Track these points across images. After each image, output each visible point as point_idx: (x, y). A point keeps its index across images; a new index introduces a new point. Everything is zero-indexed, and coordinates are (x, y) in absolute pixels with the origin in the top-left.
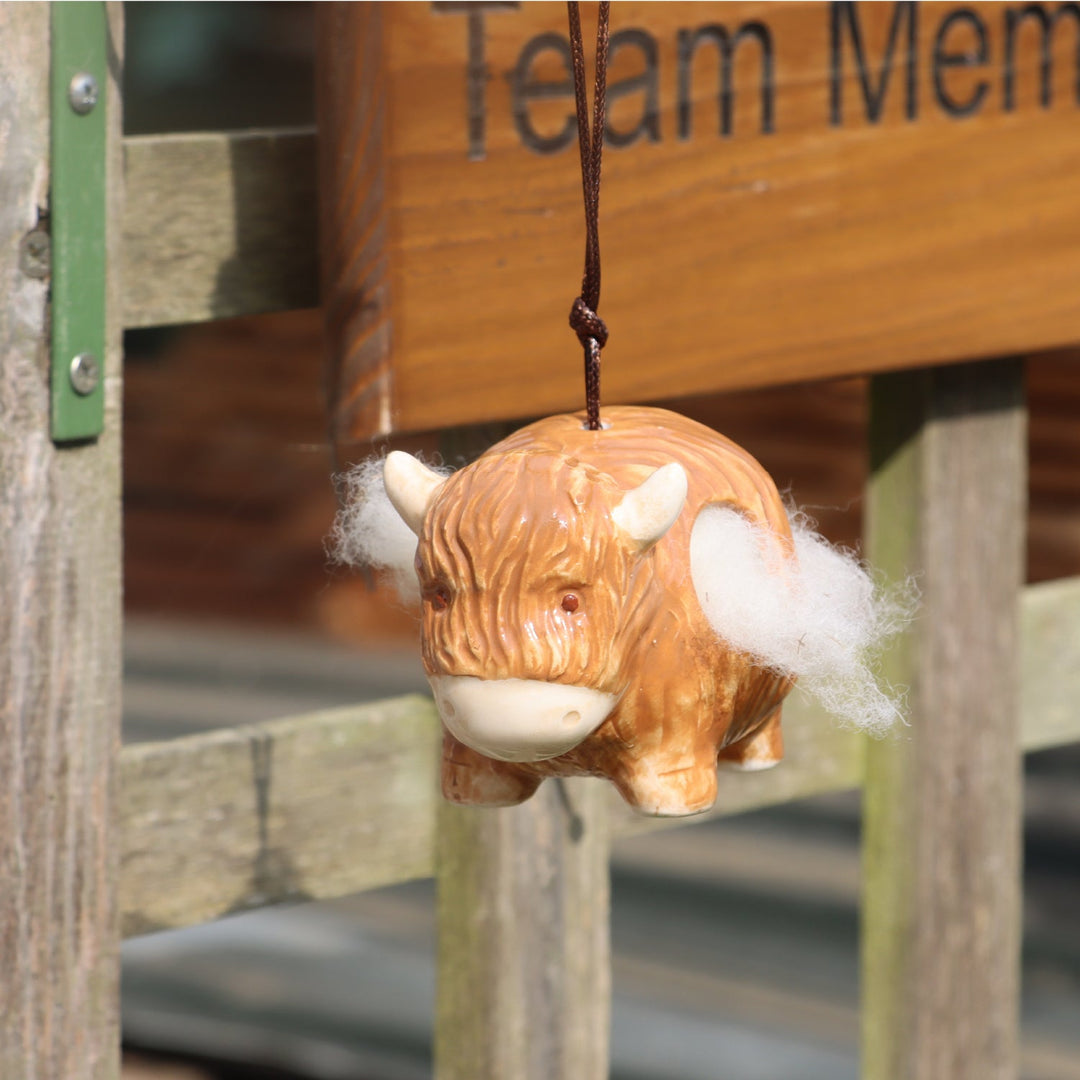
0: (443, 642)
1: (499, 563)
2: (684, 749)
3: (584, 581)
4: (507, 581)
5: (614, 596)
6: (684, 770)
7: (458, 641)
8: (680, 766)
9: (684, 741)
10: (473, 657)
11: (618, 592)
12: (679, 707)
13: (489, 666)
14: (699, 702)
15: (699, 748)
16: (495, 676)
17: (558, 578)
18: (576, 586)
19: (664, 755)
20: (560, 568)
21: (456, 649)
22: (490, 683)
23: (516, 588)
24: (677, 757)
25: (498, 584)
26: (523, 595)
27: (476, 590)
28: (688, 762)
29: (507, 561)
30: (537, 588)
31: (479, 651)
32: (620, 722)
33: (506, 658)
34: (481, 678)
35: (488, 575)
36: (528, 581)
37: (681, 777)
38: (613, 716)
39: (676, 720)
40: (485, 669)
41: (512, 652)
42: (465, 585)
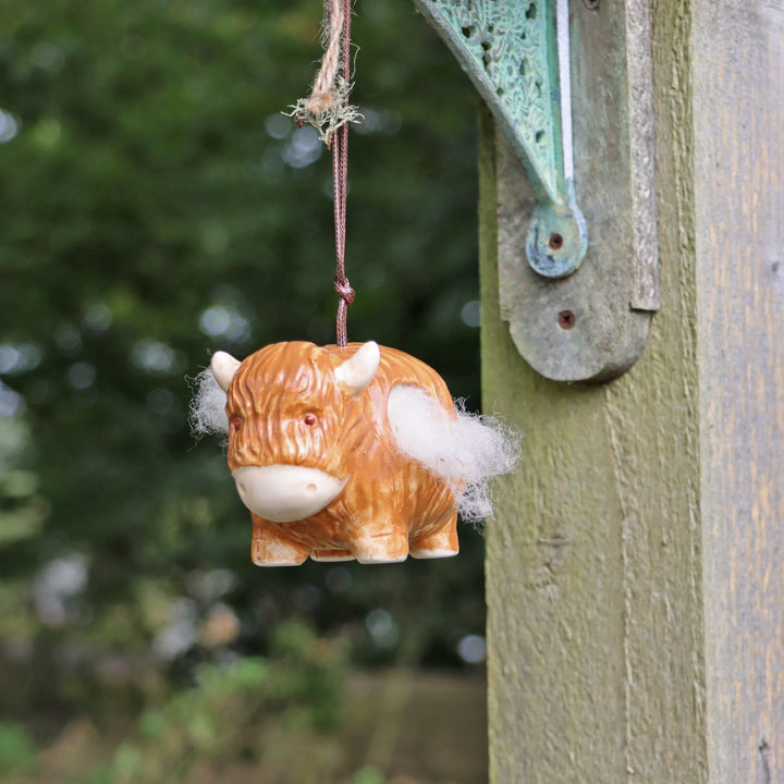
0: (238, 447)
1: (268, 397)
2: (386, 522)
3: (317, 407)
4: (273, 408)
5: (336, 417)
6: (386, 534)
7: (245, 446)
8: (383, 532)
9: (386, 517)
10: (254, 453)
11: (338, 415)
12: (382, 494)
13: (263, 457)
14: (394, 493)
15: (395, 522)
16: (266, 464)
17: (301, 405)
18: (313, 410)
19: (374, 524)
20: (303, 398)
21: (244, 450)
22: (263, 468)
23: (278, 411)
24: (382, 526)
25: (268, 410)
26: (282, 415)
27: (256, 415)
28: (389, 530)
29: (272, 396)
30: (291, 412)
31: (257, 450)
32: (346, 502)
33: (272, 452)
34: (258, 466)
35: (263, 403)
36: (284, 407)
37: (385, 538)
38: (342, 496)
39: (380, 502)
40: (260, 459)
41: (276, 450)
42: (250, 413)
